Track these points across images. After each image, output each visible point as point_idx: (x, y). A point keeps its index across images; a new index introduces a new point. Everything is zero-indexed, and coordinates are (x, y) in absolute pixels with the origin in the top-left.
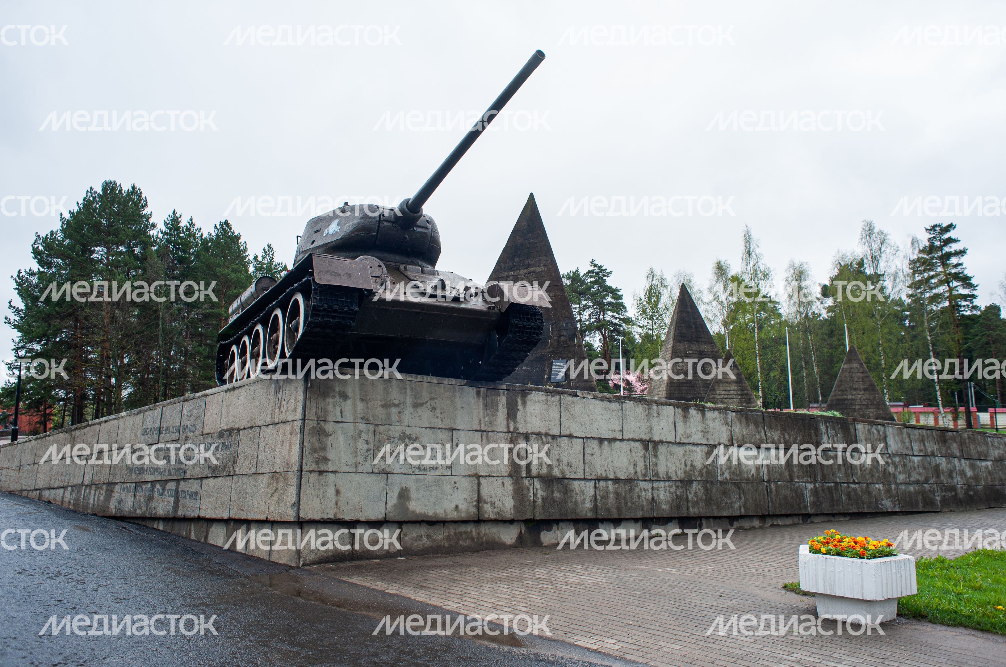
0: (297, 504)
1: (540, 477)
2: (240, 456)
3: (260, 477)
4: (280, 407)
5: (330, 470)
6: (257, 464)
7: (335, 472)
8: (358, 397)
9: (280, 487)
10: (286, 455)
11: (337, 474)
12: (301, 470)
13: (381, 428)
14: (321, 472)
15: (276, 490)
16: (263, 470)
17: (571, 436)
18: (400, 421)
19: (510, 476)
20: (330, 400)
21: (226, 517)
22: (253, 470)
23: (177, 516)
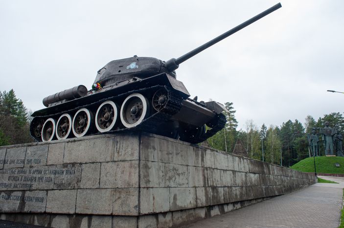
0: (138, 206)
1: (211, 186)
2: (83, 178)
3: (103, 191)
4: (118, 153)
5: (151, 187)
6: (99, 183)
7: (152, 188)
8: (159, 149)
9: (122, 196)
10: (127, 178)
11: (154, 189)
12: (139, 188)
13: (167, 165)
14: (148, 188)
15: (119, 198)
16: (106, 187)
17: (217, 169)
18: (172, 162)
19: (204, 187)
20: (149, 150)
21: (72, 212)
22: (97, 186)
23: (22, 211)
